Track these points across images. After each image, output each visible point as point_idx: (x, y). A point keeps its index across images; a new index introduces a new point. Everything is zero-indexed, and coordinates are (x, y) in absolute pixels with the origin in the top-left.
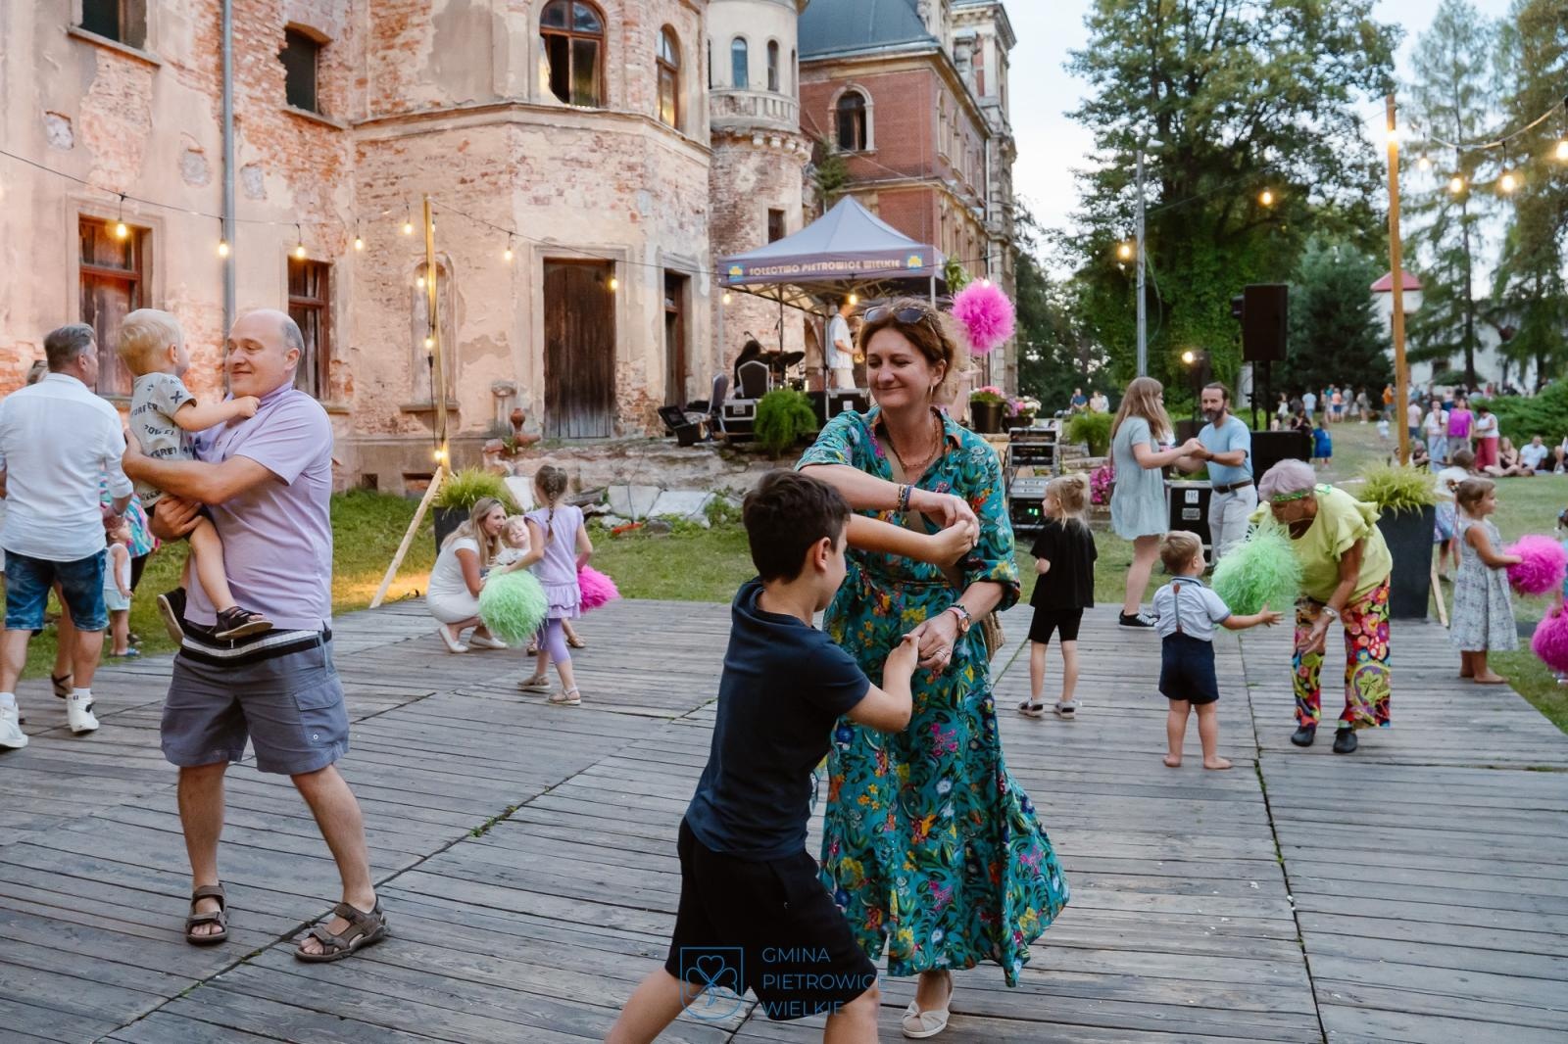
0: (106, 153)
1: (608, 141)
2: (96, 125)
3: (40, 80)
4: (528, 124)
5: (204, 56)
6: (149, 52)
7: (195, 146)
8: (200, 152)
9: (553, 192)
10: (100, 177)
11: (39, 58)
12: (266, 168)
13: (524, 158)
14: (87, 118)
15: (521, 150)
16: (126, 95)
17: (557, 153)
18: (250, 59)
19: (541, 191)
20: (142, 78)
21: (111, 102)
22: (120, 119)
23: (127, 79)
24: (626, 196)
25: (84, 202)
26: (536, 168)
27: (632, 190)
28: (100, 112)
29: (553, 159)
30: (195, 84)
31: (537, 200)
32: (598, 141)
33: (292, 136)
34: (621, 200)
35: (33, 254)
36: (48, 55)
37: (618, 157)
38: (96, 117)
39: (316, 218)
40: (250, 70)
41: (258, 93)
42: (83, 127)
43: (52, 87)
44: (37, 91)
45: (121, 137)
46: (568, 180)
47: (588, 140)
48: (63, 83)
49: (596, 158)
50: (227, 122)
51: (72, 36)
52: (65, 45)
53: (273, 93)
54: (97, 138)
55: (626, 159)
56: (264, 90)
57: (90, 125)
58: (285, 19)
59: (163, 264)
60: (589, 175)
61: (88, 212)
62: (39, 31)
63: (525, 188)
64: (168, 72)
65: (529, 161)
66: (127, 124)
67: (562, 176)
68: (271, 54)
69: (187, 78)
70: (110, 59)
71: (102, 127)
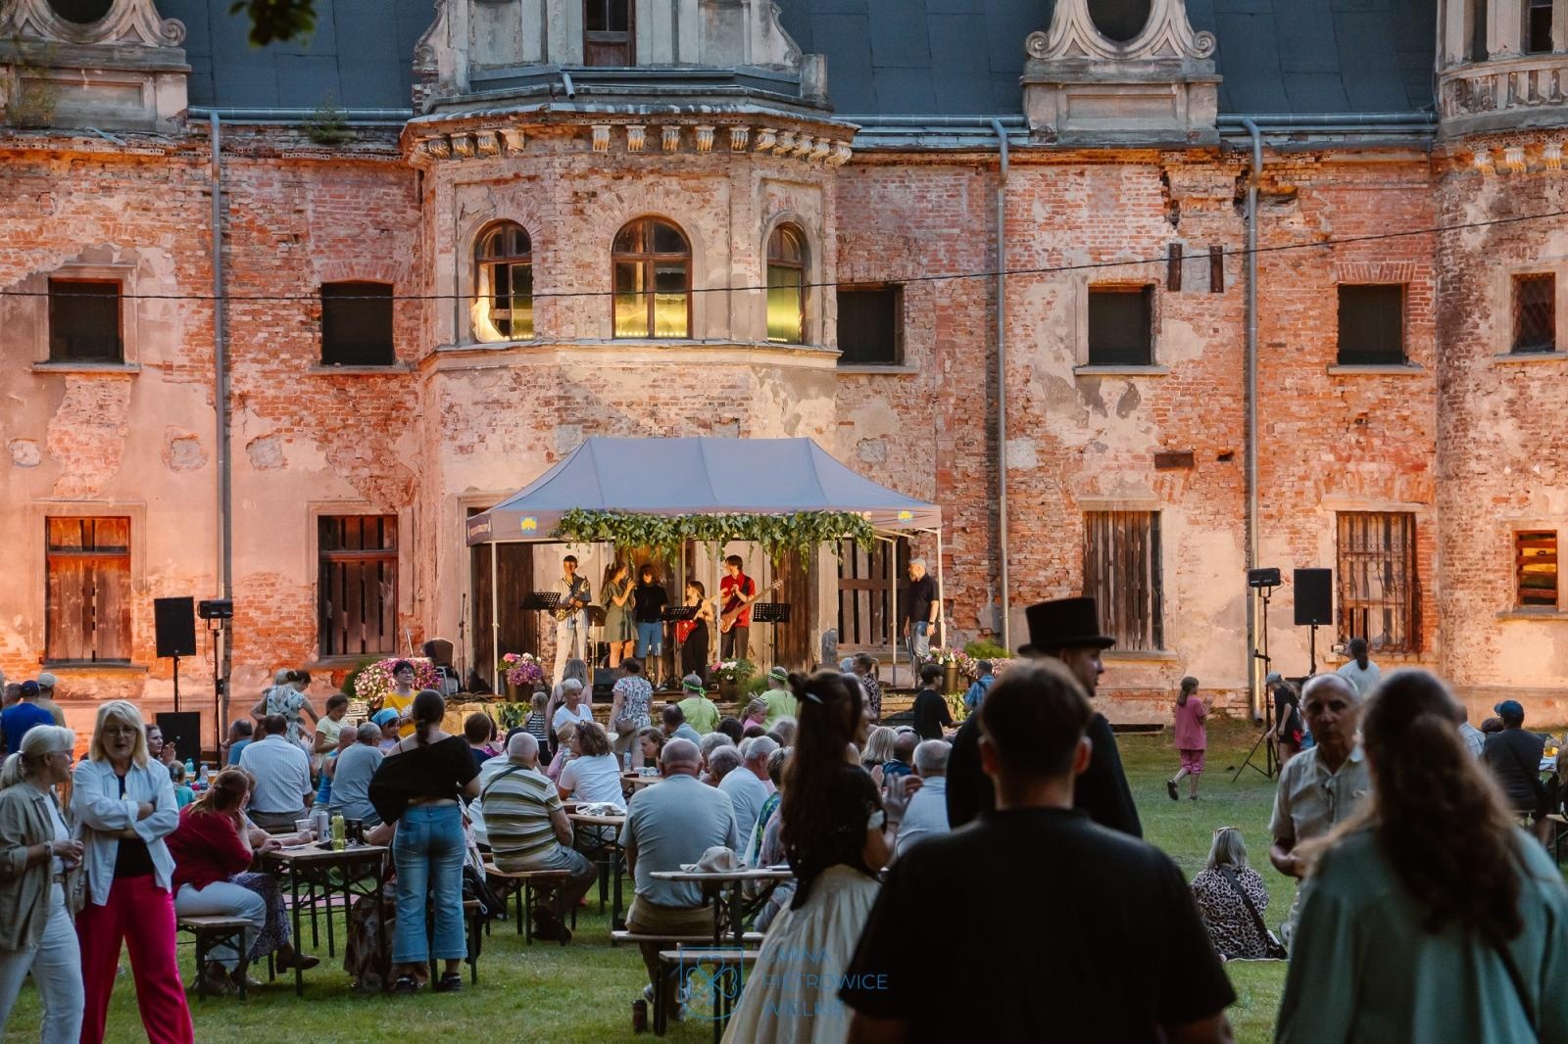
0: (77, 461)
1: (526, 377)
2: (66, 439)
3: (4, 417)
5: (198, 349)
6: (129, 365)
7: (186, 433)
8: (192, 438)
9: (476, 439)
10: (72, 481)
12: (288, 436)
13: (451, 407)
14: (56, 435)
15: (448, 398)
16: (101, 407)
17: (479, 397)
18: (262, 335)
19: (466, 439)
20: (119, 388)
21: (84, 416)
22: (94, 430)
23: (102, 393)
24: (543, 434)
25: (51, 505)
26: (461, 414)
27: (550, 427)
28: (70, 428)
29: (476, 403)
30: (186, 378)
31: (461, 448)
32: (517, 378)
33: (328, 398)
34: (538, 439)
36: (11, 394)
37: (536, 393)
38: (66, 432)
39: (365, 472)
40: (262, 346)
41: (274, 365)
42: (51, 444)
43: (17, 419)
45: (95, 443)
46: (489, 425)
47: (507, 378)
48: (28, 414)
49: (514, 397)
50: (225, 404)
51: (36, 373)
52: (30, 382)
53: (296, 362)
54: (67, 450)
55: (543, 393)
56: (283, 361)
57: (60, 441)
58: (316, 282)
59: (144, 544)
60: (507, 416)
61: (54, 513)
62: (4, 377)
63: (452, 438)
64: (151, 379)
65: (456, 409)
66: (103, 431)
67: (485, 420)
68: (294, 323)
69: (177, 376)
70: (82, 382)
71: (72, 440)
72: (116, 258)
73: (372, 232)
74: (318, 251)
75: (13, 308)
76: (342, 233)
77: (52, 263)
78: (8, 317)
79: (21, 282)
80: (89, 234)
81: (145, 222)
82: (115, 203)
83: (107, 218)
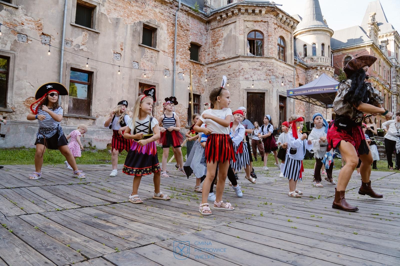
0: (146, 70)
1: (264, 64)
2: (144, 64)
3: (132, 55)
4: (244, 61)
5: (170, 49)
6: (157, 49)
7: (167, 68)
8: (168, 70)
9: (250, 76)
11: (132, 50)
12: (184, 73)
13: (243, 69)
14: (142, 62)
15: (242, 67)
16: (151, 57)
17: (251, 67)
18: (181, 50)
19: (247, 76)
20: (155, 54)
21: (148, 59)
22: (150, 63)
23: (152, 54)
24: (268, 77)
25: (140, 80)
26: (245, 71)
27: (270, 76)
28: (145, 61)
29: (250, 69)
30: (167, 55)
31: (245, 78)
32: (261, 64)
34: (267, 78)
35: (128, 90)
36: (134, 49)
37: (266, 68)
38: (144, 62)
39: (196, 85)
40: (181, 52)
41: (183, 57)
42: (141, 64)
43: (134, 56)
44: (131, 57)
45: (150, 66)
46: (254, 73)
47: (259, 64)
48: (137, 55)
49: (261, 68)
50: (175, 63)
51: (139, 45)
52: (138, 47)
53: (187, 57)
54: (144, 67)
55: (268, 68)
56: (184, 56)
57: (143, 64)
58: (190, 41)
59: (158, 93)
60: (259, 72)
61: (141, 82)
62: (132, 45)
63: (243, 76)
64: (161, 53)
66: (151, 64)
67: (252, 72)
68: (186, 49)
69: (166, 54)
70: (148, 50)
71: (145, 64)
72: (157, 23)
73: (199, 34)
74: (191, 34)
75: (136, 28)
76: (195, 32)
77: (145, 20)
78: (134, 30)
79: (138, 22)
80: (152, 16)
81: (162, 17)
82: (157, 10)
83: (155, 13)
